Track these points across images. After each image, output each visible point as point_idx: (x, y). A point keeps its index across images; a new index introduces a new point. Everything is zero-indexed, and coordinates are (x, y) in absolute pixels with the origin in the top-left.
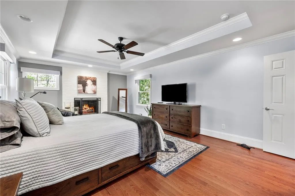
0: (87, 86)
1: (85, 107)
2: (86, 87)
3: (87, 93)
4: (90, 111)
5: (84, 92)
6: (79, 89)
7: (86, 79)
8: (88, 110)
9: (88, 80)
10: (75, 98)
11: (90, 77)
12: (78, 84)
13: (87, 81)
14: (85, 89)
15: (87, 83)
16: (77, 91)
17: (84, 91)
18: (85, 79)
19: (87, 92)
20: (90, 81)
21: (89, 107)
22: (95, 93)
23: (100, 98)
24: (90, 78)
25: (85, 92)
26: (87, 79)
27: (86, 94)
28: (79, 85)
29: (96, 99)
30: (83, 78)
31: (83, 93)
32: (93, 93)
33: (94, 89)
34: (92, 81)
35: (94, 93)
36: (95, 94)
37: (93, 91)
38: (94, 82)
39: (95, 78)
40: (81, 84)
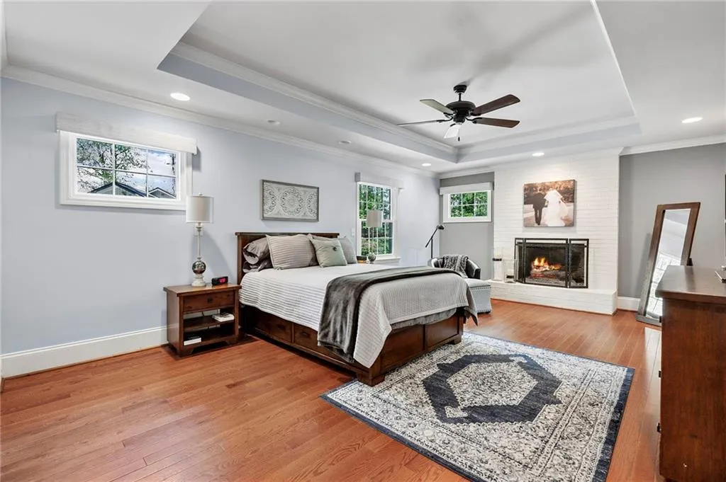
0: (546, 206)
1: (536, 263)
2: (544, 209)
3: (547, 227)
4: (551, 273)
5: (539, 224)
6: (527, 215)
7: (544, 189)
8: (546, 270)
9: (548, 190)
10: (516, 239)
11: (556, 182)
12: (525, 203)
13: (546, 194)
14: (540, 214)
15: (545, 200)
16: (521, 223)
17: (538, 220)
18: (540, 190)
19: (547, 223)
20: (555, 191)
21: (549, 264)
22: (570, 223)
23: (588, 240)
24: (554, 185)
25: (542, 222)
26: (546, 188)
27: (544, 229)
28: (526, 206)
29: (564, 242)
30: (536, 187)
31: (536, 225)
32: (564, 225)
33: (565, 215)
34: (559, 191)
35: (566, 226)
36: (572, 229)
37: (562, 219)
38: (569, 194)
39: (569, 181)
40: (531, 203)
